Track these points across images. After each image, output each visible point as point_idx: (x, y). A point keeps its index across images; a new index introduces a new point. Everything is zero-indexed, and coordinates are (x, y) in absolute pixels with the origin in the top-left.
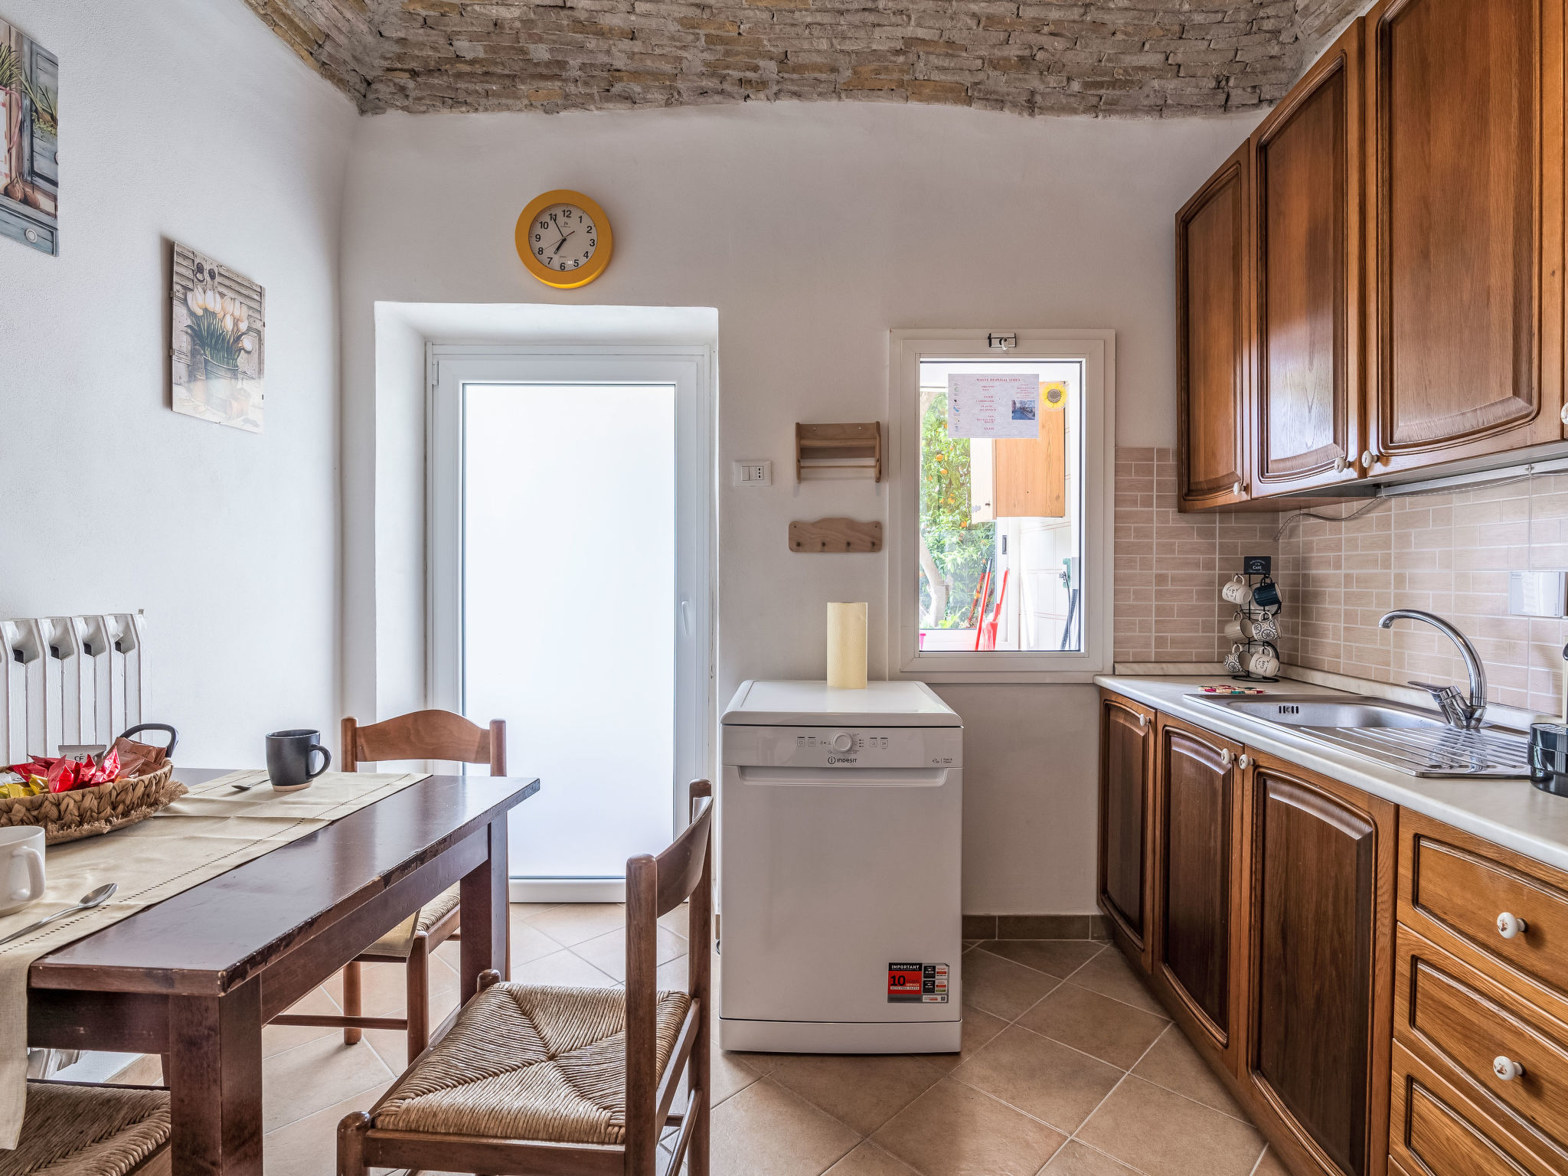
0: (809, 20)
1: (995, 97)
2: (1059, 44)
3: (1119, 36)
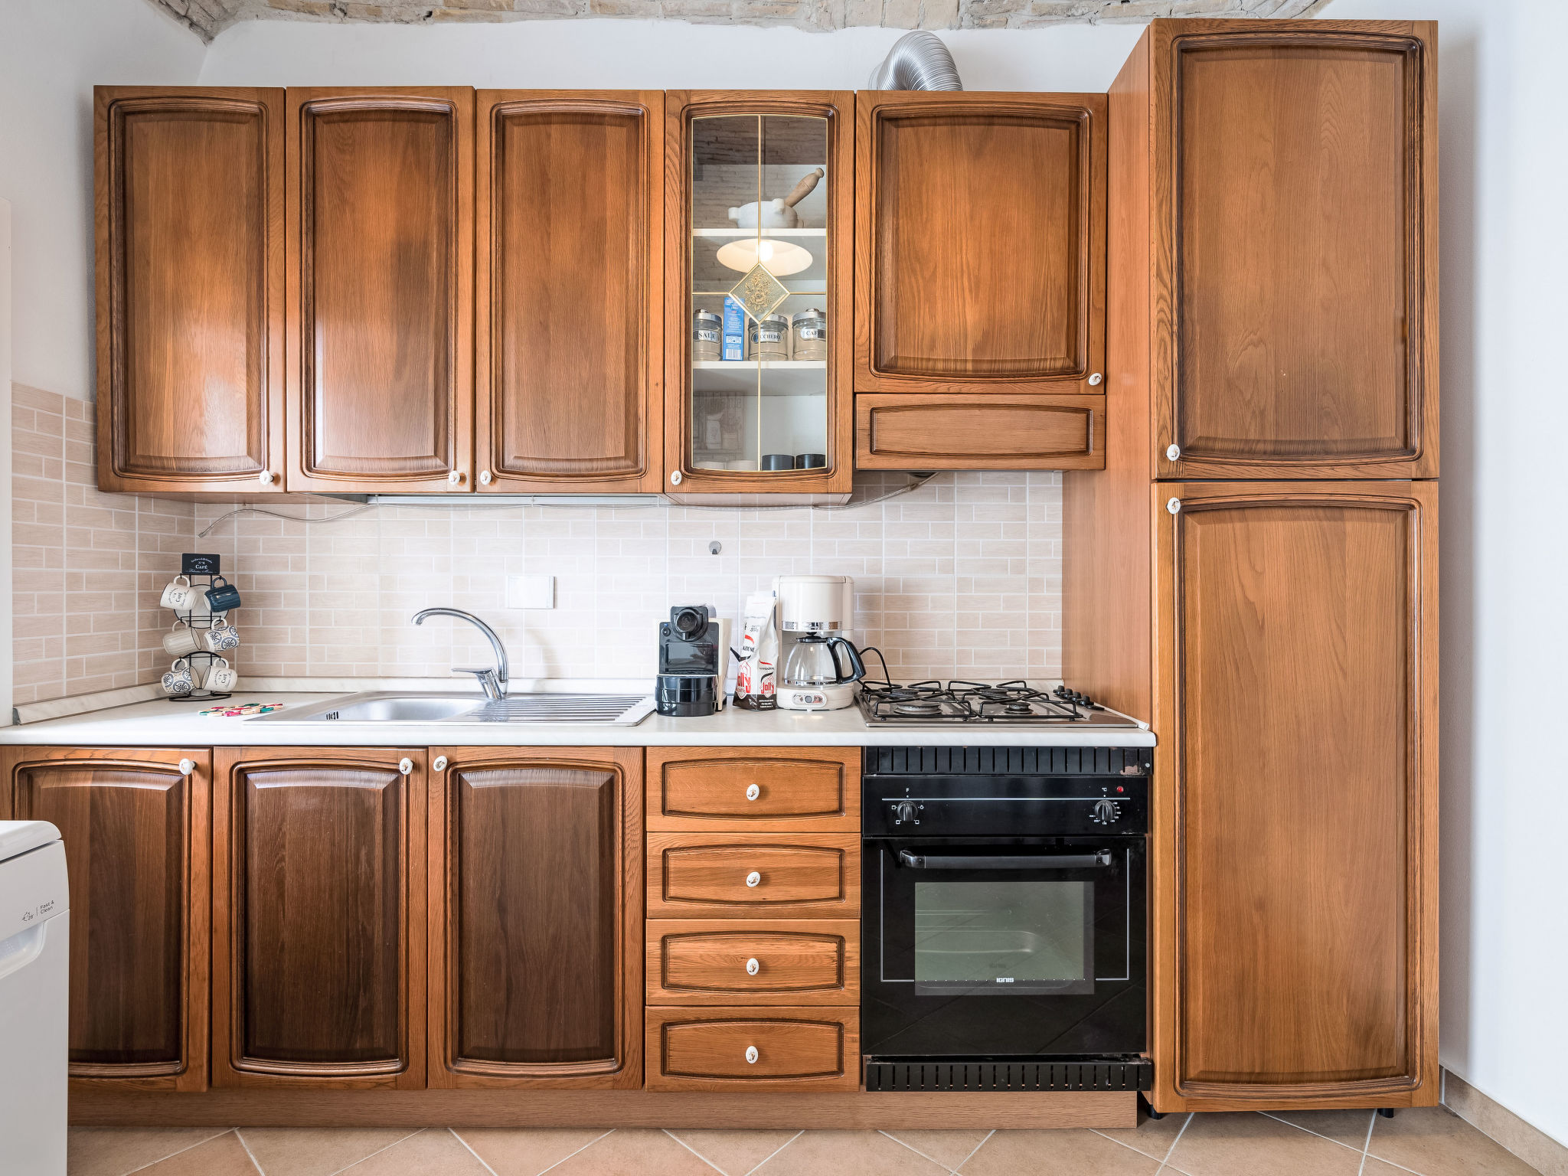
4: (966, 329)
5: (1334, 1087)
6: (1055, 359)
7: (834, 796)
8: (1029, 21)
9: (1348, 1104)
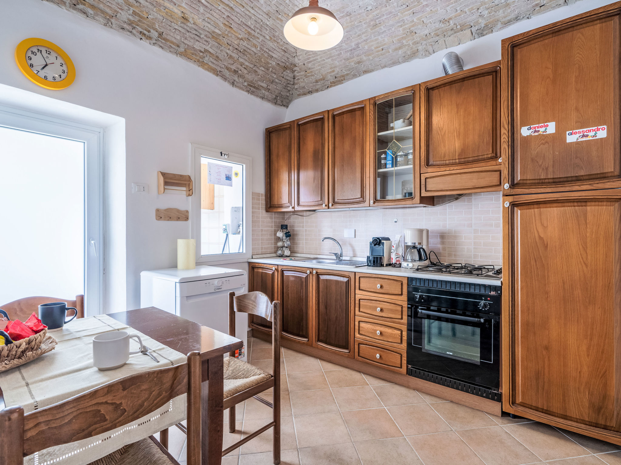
0: (176, 27)
1: (224, 77)
2: (246, 72)
3: (259, 76)
4: (455, 149)
5: (583, 426)
6: (488, 154)
7: (400, 290)
8: (501, 28)
9: (588, 434)
